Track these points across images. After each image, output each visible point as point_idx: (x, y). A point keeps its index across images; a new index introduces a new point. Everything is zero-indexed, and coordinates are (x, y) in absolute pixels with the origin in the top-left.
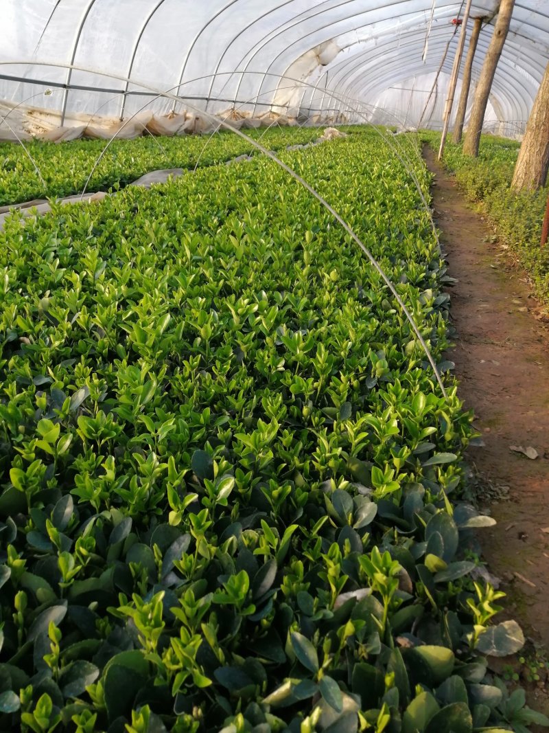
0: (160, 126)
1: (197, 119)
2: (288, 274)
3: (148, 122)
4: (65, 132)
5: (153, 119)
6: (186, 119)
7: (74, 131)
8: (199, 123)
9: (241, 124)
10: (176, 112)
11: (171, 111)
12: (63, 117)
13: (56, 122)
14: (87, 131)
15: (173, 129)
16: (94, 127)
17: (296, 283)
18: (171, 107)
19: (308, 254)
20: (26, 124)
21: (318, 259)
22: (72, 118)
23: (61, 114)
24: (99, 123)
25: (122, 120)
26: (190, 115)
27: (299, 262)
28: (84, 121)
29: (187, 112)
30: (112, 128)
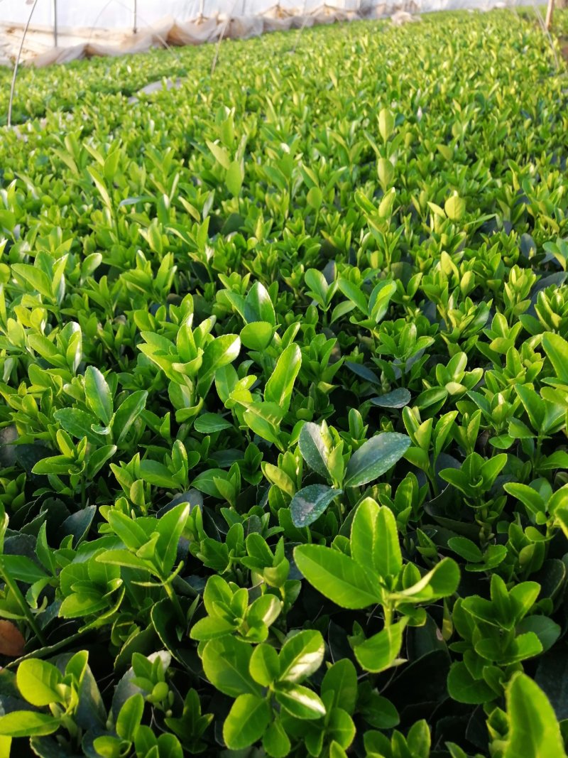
0: (187, 35)
1: (232, 20)
2: (344, 214)
3: (168, 30)
4: (60, 54)
5: (175, 26)
6: (219, 22)
7: (72, 51)
8: (236, 26)
9: (289, 24)
10: (206, 15)
11: (199, 15)
12: (56, 34)
13: (48, 41)
14: (90, 50)
15: (202, 36)
16: (100, 44)
17: (364, 238)
18: (197, 10)
19: (388, 165)
20: (8, 48)
21: (406, 175)
22: (66, 34)
23: (52, 30)
24: (107, 38)
25: (135, 31)
26: (224, 17)
27: (369, 184)
28: (85, 37)
29: (219, 13)
30: (125, 43)
